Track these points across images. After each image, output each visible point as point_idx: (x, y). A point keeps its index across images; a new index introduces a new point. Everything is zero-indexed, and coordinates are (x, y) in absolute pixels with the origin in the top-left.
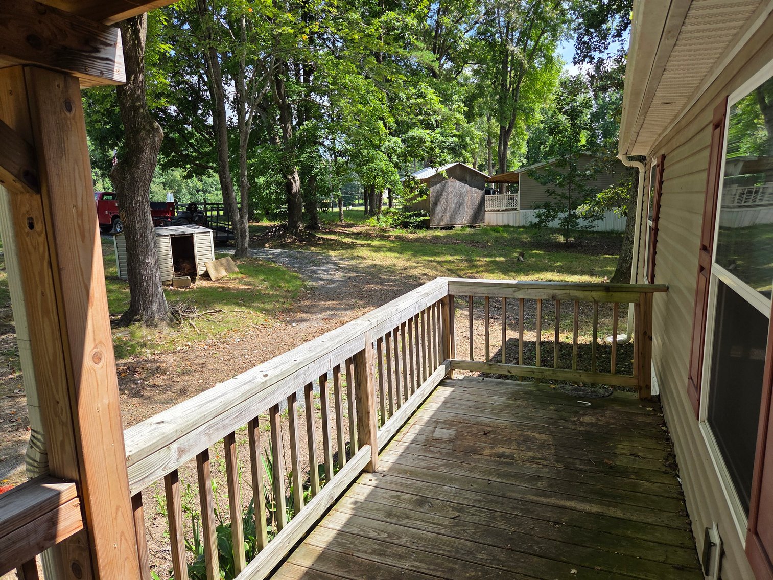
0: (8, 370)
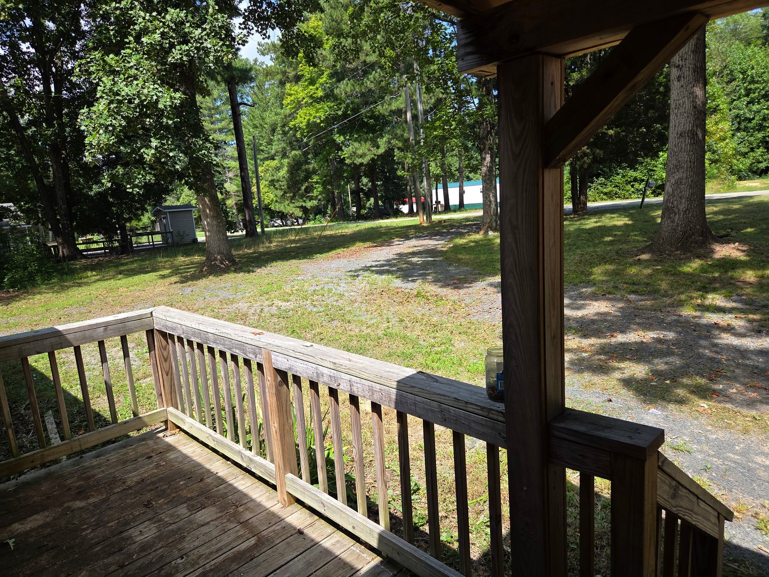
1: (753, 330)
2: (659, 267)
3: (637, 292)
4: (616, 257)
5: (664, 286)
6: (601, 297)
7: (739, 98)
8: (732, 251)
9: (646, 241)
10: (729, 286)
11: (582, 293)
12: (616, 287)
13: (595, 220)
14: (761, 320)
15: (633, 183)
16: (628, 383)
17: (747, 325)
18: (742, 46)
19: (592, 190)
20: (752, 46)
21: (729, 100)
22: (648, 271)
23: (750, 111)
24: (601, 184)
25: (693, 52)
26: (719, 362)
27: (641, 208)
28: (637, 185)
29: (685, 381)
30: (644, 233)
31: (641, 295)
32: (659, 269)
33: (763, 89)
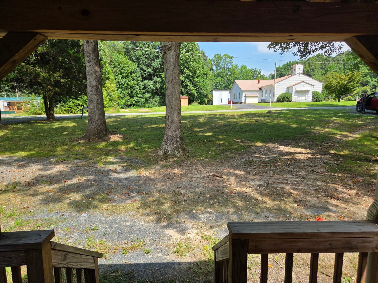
0: (326, 171)
1: (124, 170)
2: (88, 146)
3: (78, 158)
4: (68, 142)
5: (90, 154)
6: (60, 162)
7: (118, 75)
8: (117, 138)
9: (83, 134)
10: (116, 153)
11: (51, 161)
12: (68, 157)
13: (59, 123)
14: (127, 165)
15: (78, 106)
16: (71, 204)
17: (122, 168)
18: (117, 53)
19: (58, 108)
20: (121, 55)
21: (114, 75)
22: (83, 148)
23: (123, 81)
24: (62, 105)
25: (93, 51)
26: (111, 186)
27: (82, 118)
28: (80, 107)
29: (98, 197)
30: (82, 130)
31: (80, 160)
32: (88, 147)
33: (126, 73)
